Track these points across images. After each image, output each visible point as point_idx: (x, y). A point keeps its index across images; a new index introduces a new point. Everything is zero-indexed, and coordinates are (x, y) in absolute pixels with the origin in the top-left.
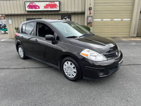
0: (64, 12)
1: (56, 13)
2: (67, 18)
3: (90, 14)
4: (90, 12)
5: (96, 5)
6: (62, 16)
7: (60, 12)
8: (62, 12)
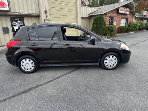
0: (14, 13)
1: (4, 13)
2: (18, 20)
3: (47, 17)
4: (46, 15)
5: (51, 8)
6: (11, 18)
7: (10, 13)
8: (12, 13)
